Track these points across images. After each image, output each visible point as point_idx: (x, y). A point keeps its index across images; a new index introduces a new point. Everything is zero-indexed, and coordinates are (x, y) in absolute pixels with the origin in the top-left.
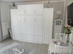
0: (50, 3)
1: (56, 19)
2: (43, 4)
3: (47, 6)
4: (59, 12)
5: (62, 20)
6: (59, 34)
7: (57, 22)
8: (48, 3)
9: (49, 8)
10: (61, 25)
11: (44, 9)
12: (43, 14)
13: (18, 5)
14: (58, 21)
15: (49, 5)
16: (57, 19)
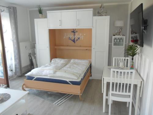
0: (103, 7)
1: (114, 35)
2: (92, 9)
3: (98, 13)
4: (119, 24)
5: (124, 37)
6: (118, 59)
7: (115, 41)
8: (100, 8)
9: (102, 16)
10: (123, 45)
11: (94, 17)
12: (93, 26)
13: (47, 12)
14: (119, 38)
15: (102, 10)
16: (116, 34)
